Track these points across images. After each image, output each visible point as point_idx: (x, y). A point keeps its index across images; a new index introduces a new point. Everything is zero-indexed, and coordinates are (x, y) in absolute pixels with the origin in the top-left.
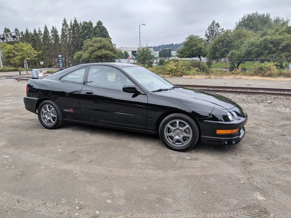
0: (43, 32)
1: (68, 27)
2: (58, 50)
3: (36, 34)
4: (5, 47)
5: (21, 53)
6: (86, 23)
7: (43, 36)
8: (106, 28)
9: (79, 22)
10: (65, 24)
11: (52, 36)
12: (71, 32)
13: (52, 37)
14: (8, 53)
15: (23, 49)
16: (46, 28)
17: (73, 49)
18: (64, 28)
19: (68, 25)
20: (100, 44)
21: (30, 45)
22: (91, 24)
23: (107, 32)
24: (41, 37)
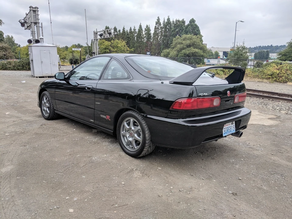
0: (137, 31)
1: (161, 25)
2: (149, 48)
3: (131, 32)
4: (103, 44)
5: (116, 50)
6: (179, 21)
7: (137, 34)
8: (198, 26)
9: (171, 20)
10: (158, 22)
11: (145, 34)
12: (163, 31)
13: (144, 36)
14: (105, 49)
15: (118, 45)
16: (140, 27)
17: (163, 47)
18: (157, 26)
19: (160, 23)
20: (189, 42)
21: (124, 42)
22: (183, 22)
23: (199, 30)
24: (135, 35)
